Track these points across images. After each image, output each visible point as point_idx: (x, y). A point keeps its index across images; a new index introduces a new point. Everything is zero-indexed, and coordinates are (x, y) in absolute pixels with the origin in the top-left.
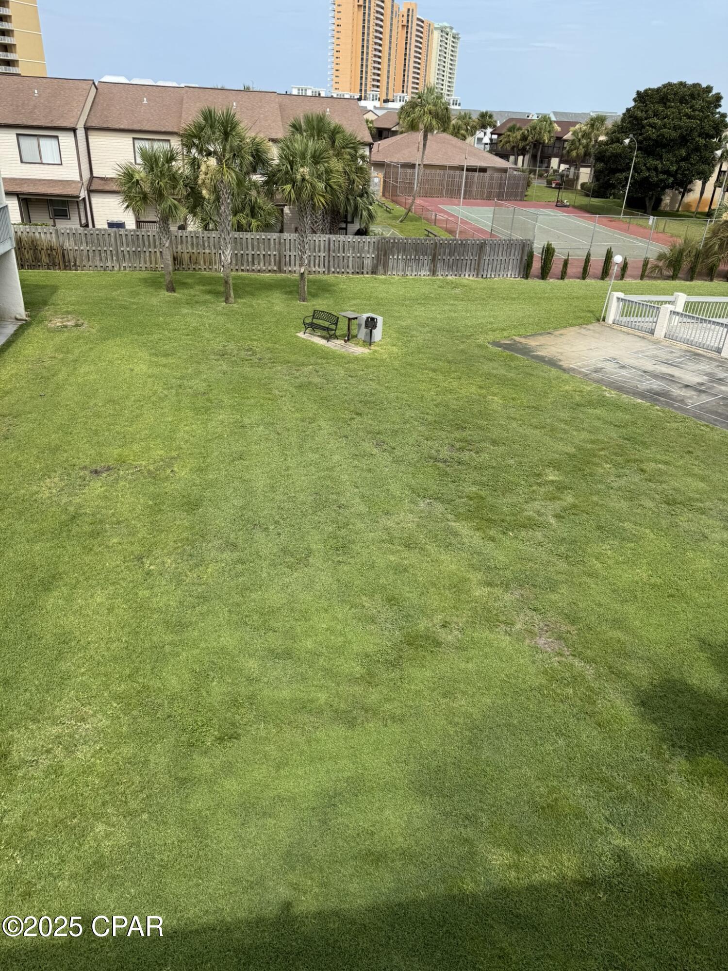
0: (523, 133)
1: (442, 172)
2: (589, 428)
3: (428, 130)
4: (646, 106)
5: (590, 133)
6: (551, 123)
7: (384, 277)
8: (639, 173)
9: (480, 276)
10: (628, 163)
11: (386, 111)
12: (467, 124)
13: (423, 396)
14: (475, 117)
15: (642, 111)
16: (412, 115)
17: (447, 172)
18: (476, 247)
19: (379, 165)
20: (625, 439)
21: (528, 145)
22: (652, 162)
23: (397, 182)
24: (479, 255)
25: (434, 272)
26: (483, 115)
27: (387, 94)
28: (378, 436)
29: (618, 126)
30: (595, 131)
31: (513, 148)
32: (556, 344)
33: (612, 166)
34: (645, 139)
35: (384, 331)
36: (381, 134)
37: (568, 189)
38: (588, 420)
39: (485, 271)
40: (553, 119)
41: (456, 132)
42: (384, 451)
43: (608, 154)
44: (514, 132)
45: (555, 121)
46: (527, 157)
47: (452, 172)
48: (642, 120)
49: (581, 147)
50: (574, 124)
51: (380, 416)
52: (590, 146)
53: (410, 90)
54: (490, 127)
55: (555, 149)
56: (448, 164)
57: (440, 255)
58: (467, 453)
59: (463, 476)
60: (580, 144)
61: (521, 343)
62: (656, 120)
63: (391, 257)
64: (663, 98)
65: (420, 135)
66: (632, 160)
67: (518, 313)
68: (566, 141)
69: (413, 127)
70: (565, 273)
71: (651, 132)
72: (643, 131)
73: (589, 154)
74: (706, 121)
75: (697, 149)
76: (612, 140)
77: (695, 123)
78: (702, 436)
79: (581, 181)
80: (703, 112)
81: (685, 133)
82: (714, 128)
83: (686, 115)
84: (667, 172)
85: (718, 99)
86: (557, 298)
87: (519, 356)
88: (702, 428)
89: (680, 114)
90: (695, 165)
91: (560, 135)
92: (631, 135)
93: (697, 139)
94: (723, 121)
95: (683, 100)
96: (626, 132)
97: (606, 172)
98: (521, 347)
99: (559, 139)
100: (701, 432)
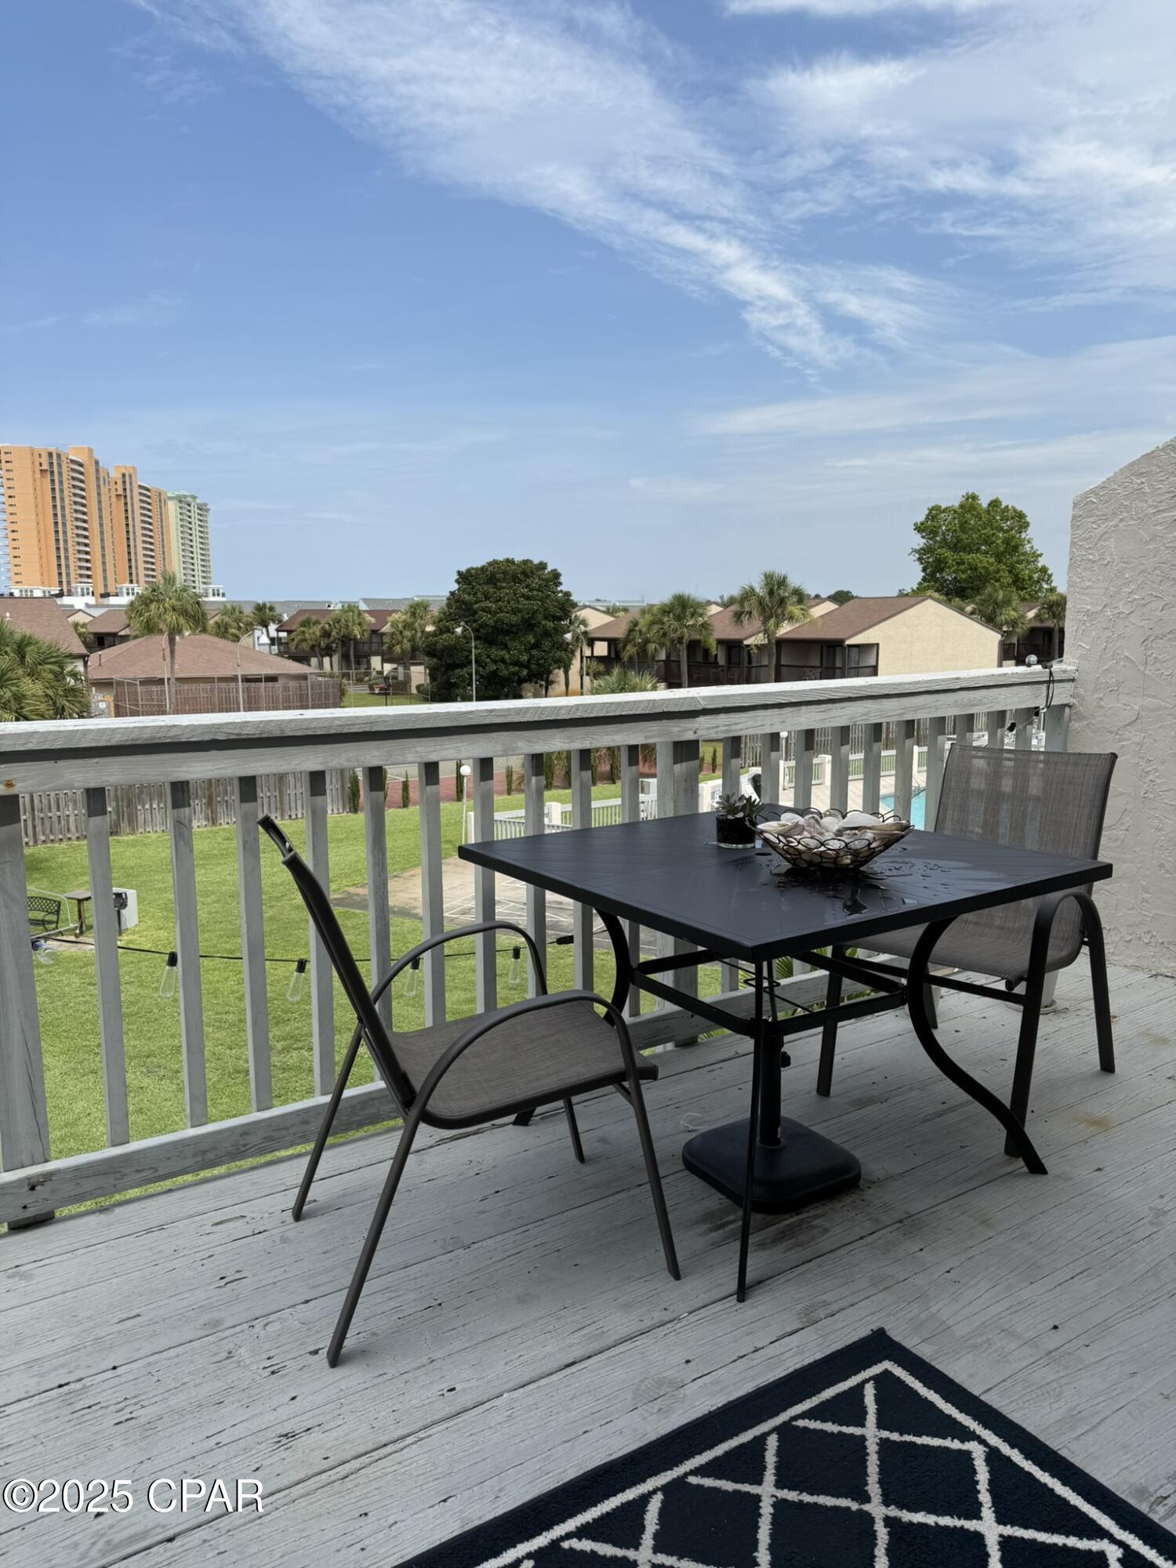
0: (322, 628)
1: (208, 686)
2: (463, 985)
3: (175, 631)
4: (473, 588)
5: (413, 624)
6: (360, 613)
7: (131, 837)
8: (484, 667)
9: (287, 817)
10: (467, 657)
11: (106, 609)
12: (237, 620)
13: (216, 990)
14: (248, 611)
15: (469, 594)
16: (147, 614)
17: (216, 685)
18: (272, 779)
19: (104, 684)
20: (511, 989)
21: (332, 642)
22: (496, 652)
23: (137, 706)
24: (280, 790)
25: (213, 821)
26: (260, 608)
27: (106, 586)
28: (149, 1060)
29: (444, 613)
30: (419, 621)
31: (313, 647)
32: (407, 888)
33: (448, 662)
34: (481, 626)
35: (140, 911)
36: (101, 641)
37: (397, 694)
38: (460, 976)
39: (293, 810)
40: (363, 607)
41: (222, 631)
42: (161, 1079)
43: (439, 647)
44: (310, 628)
45: (365, 611)
46: (335, 658)
47: (224, 685)
48: (471, 604)
49: (405, 641)
50: (390, 613)
51: (149, 1031)
52: (418, 639)
53: (142, 579)
54: (274, 622)
55: (373, 645)
56: (216, 674)
57: (219, 796)
58: (295, 1054)
59: (291, 1085)
60: (403, 638)
61: (358, 895)
62: (488, 604)
63: (139, 807)
64: (491, 577)
65: (165, 637)
66: (471, 652)
67: (349, 858)
68: (384, 634)
69: (150, 628)
70: (408, 798)
71: (485, 617)
72: (477, 617)
73: (417, 649)
74: (548, 601)
75: (547, 634)
76: (441, 630)
77: (535, 605)
78: (603, 966)
79: (414, 683)
80: (542, 591)
81: (527, 616)
82: (560, 609)
83: (523, 596)
84: (516, 663)
85: (556, 576)
86: (400, 831)
87: (357, 911)
88: (602, 957)
89: (515, 595)
90: (549, 652)
91: (376, 628)
92: (462, 623)
93: (544, 622)
94: (568, 600)
95: (515, 579)
96: (456, 619)
97: (443, 669)
98: (359, 899)
99: (374, 632)
100: (601, 962)
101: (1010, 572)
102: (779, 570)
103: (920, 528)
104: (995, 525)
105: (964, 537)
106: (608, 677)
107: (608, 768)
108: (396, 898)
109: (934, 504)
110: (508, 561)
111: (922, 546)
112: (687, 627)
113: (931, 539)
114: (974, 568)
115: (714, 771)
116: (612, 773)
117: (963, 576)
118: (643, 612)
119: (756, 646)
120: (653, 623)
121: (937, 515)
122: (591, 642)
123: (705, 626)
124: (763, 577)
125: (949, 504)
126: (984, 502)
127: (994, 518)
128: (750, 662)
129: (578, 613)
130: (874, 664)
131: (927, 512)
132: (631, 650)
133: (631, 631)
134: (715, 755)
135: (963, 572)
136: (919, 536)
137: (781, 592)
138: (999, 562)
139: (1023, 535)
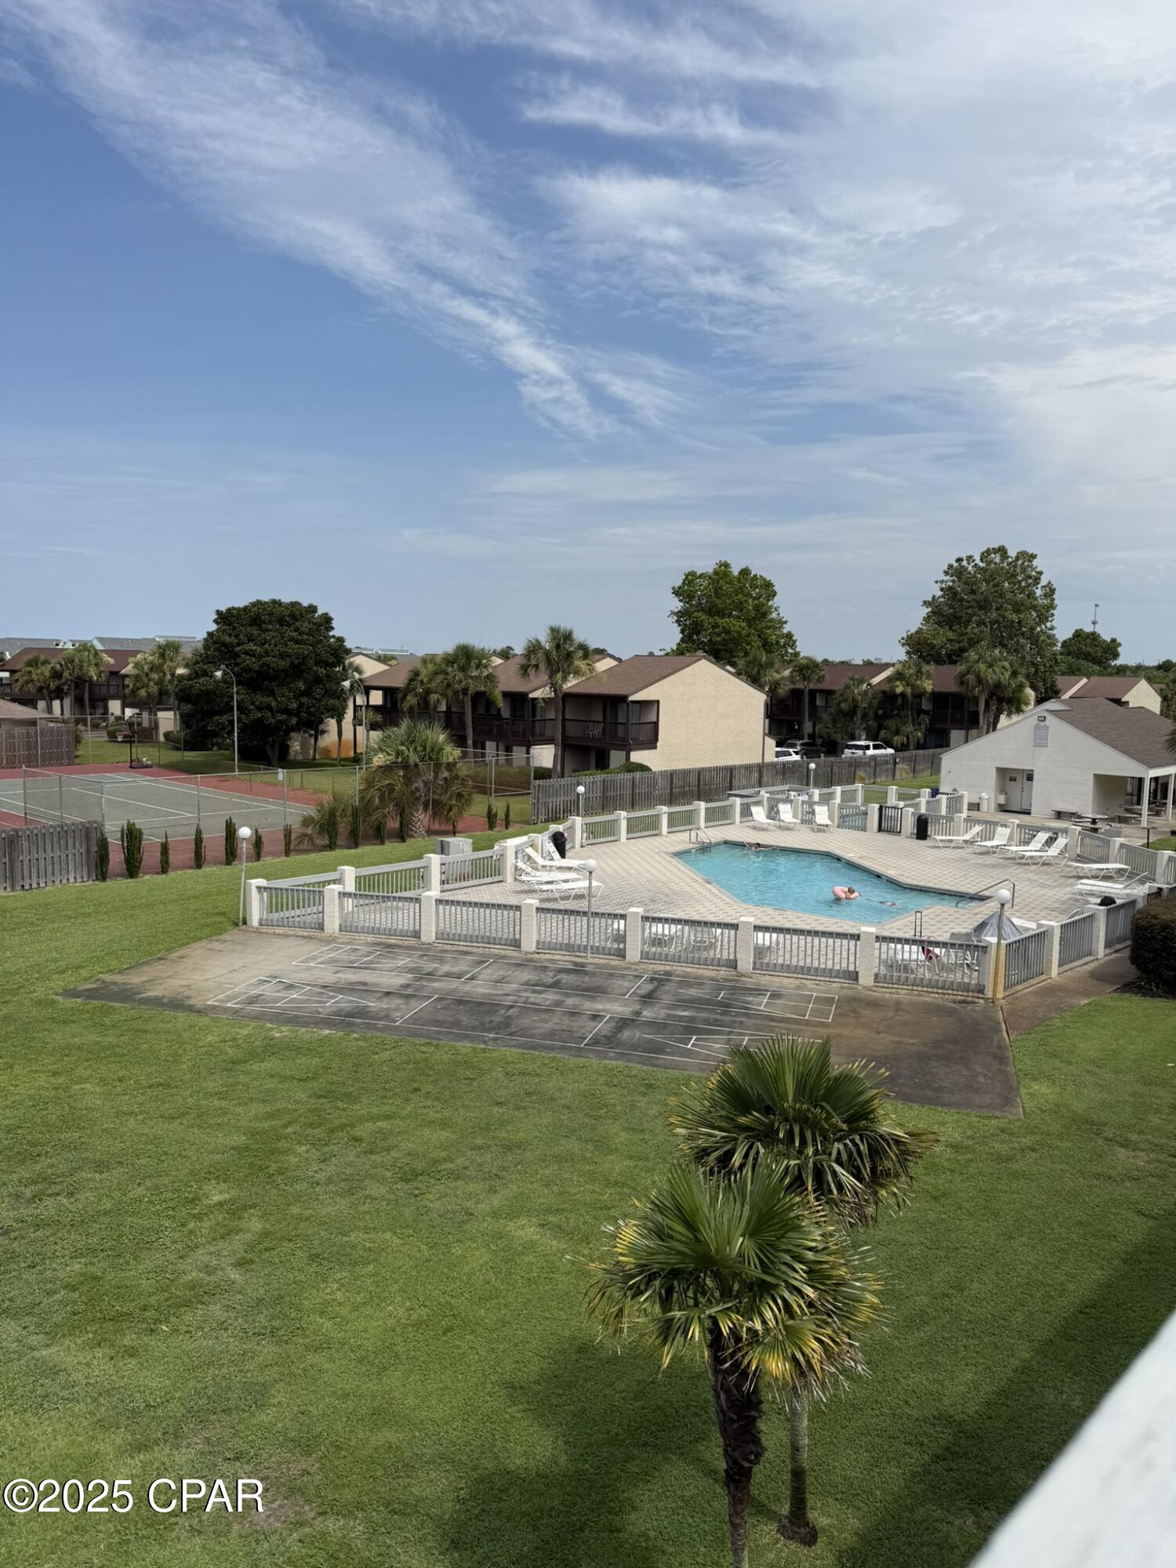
0: (52, 668)
2: (260, 1096)
4: (234, 629)
5: (161, 666)
6: (97, 653)
8: (247, 715)
9: (19, 888)
10: (228, 703)
15: (230, 636)
20: (319, 1097)
21: (63, 684)
22: (261, 699)
24: (11, 855)
29: (201, 655)
30: (168, 663)
31: (40, 689)
32: (176, 973)
33: (206, 708)
34: (245, 670)
39: (27, 879)
40: (99, 646)
43: (195, 691)
44: (38, 668)
45: (102, 651)
46: (67, 702)
48: (233, 646)
49: (151, 684)
50: (134, 653)
52: (166, 683)
55: (112, 688)
58: (50, 1202)
59: (49, 1249)
60: (149, 680)
61: (115, 983)
62: (251, 646)
64: (255, 619)
66: (233, 698)
67: (100, 937)
68: (126, 676)
70: (167, 863)
71: (249, 661)
72: (239, 660)
73: (167, 693)
74: (320, 646)
75: (318, 680)
76: (197, 673)
77: (306, 650)
78: (426, 1060)
79: (162, 730)
80: (313, 636)
81: (296, 662)
82: (332, 654)
83: (292, 639)
84: (286, 711)
85: (327, 620)
86: (161, 902)
87: (117, 1005)
88: (423, 1049)
89: (283, 638)
90: (321, 700)
91: (115, 669)
92: (223, 667)
93: (315, 668)
94: (342, 646)
95: (281, 621)
96: (215, 662)
97: (199, 716)
98: (116, 989)
99: (114, 674)
100: (424, 1056)
101: (759, 636)
102: (565, 624)
103: (677, 592)
104: (746, 591)
105: (718, 601)
106: (396, 729)
107: (397, 825)
108: (164, 986)
109: (690, 570)
110: (274, 602)
111: (679, 608)
112: (472, 678)
113: (687, 602)
114: (727, 632)
115: (507, 828)
116: (401, 831)
117: (718, 639)
118: (425, 661)
119: (543, 699)
120: (436, 673)
121: (693, 580)
122: (367, 690)
123: (490, 678)
124: (549, 631)
125: (704, 571)
126: (735, 571)
127: (745, 586)
128: (534, 715)
129: (352, 660)
130: (655, 720)
131: (684, 577)
132: (412, 700)
133: (411, 680)
134: (508, 810)
135: (718, 635)
136: (677, 599)
137: (567, 646)
138: (750, 627)
139: (770, 603)
